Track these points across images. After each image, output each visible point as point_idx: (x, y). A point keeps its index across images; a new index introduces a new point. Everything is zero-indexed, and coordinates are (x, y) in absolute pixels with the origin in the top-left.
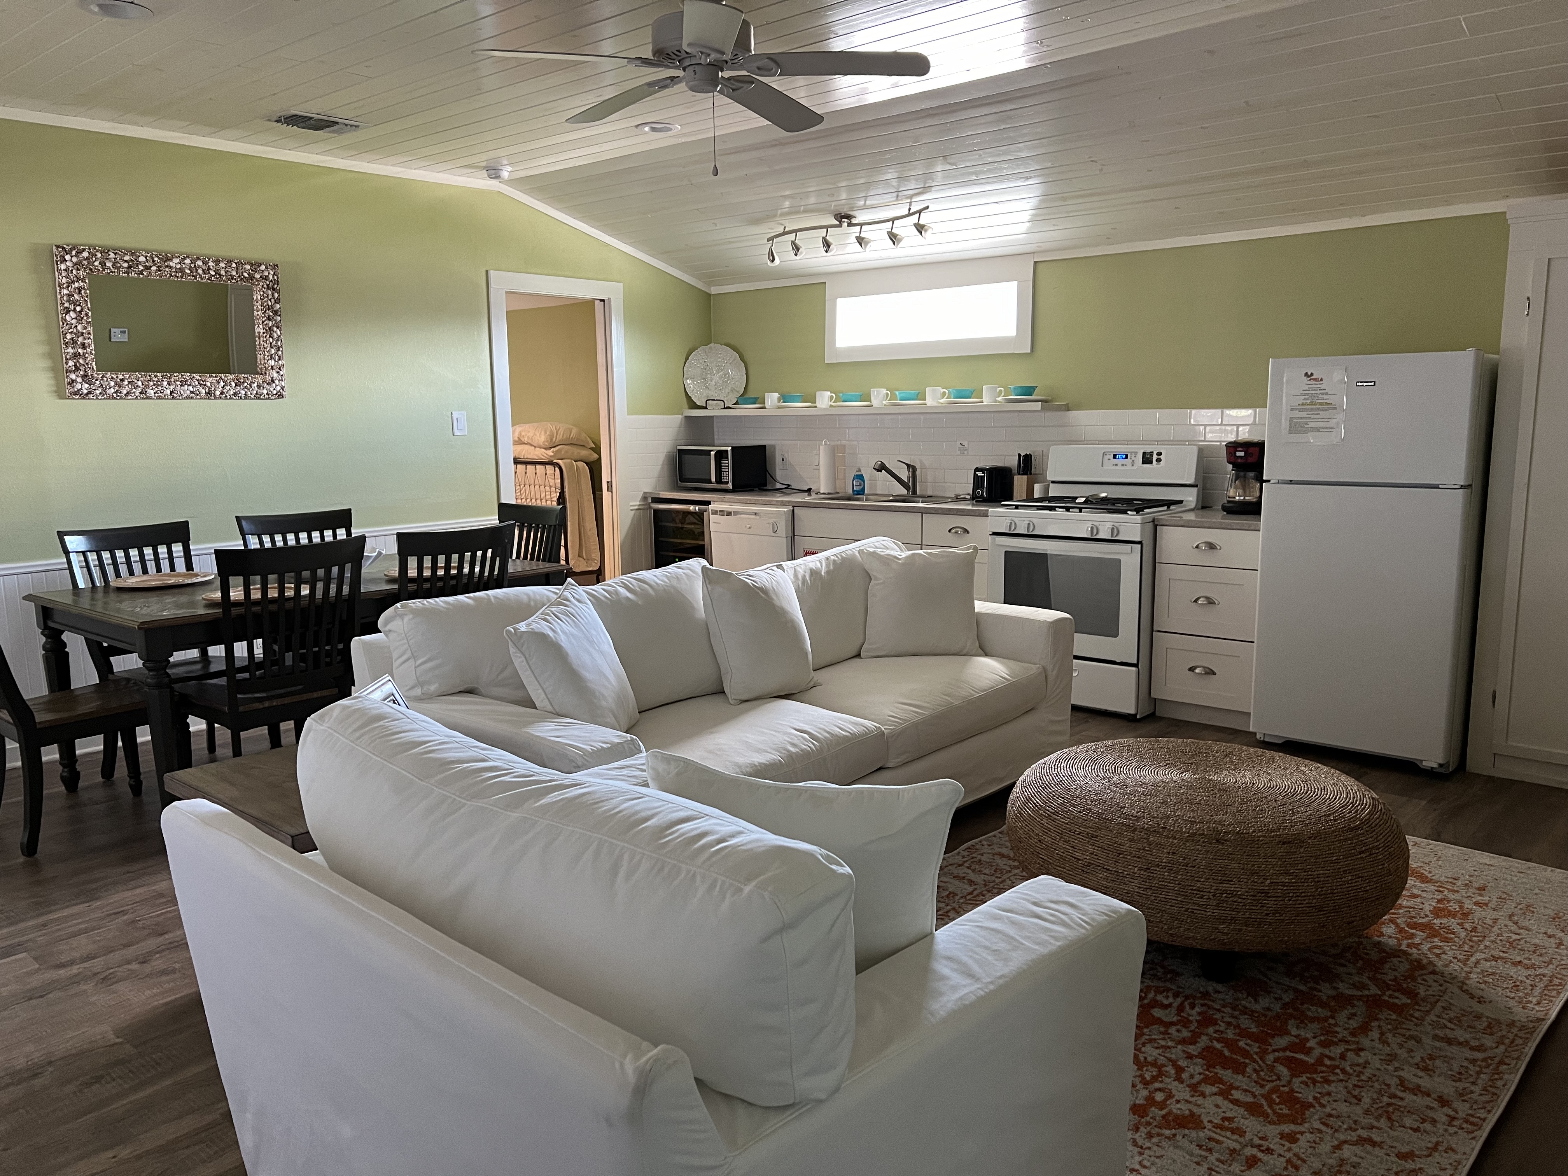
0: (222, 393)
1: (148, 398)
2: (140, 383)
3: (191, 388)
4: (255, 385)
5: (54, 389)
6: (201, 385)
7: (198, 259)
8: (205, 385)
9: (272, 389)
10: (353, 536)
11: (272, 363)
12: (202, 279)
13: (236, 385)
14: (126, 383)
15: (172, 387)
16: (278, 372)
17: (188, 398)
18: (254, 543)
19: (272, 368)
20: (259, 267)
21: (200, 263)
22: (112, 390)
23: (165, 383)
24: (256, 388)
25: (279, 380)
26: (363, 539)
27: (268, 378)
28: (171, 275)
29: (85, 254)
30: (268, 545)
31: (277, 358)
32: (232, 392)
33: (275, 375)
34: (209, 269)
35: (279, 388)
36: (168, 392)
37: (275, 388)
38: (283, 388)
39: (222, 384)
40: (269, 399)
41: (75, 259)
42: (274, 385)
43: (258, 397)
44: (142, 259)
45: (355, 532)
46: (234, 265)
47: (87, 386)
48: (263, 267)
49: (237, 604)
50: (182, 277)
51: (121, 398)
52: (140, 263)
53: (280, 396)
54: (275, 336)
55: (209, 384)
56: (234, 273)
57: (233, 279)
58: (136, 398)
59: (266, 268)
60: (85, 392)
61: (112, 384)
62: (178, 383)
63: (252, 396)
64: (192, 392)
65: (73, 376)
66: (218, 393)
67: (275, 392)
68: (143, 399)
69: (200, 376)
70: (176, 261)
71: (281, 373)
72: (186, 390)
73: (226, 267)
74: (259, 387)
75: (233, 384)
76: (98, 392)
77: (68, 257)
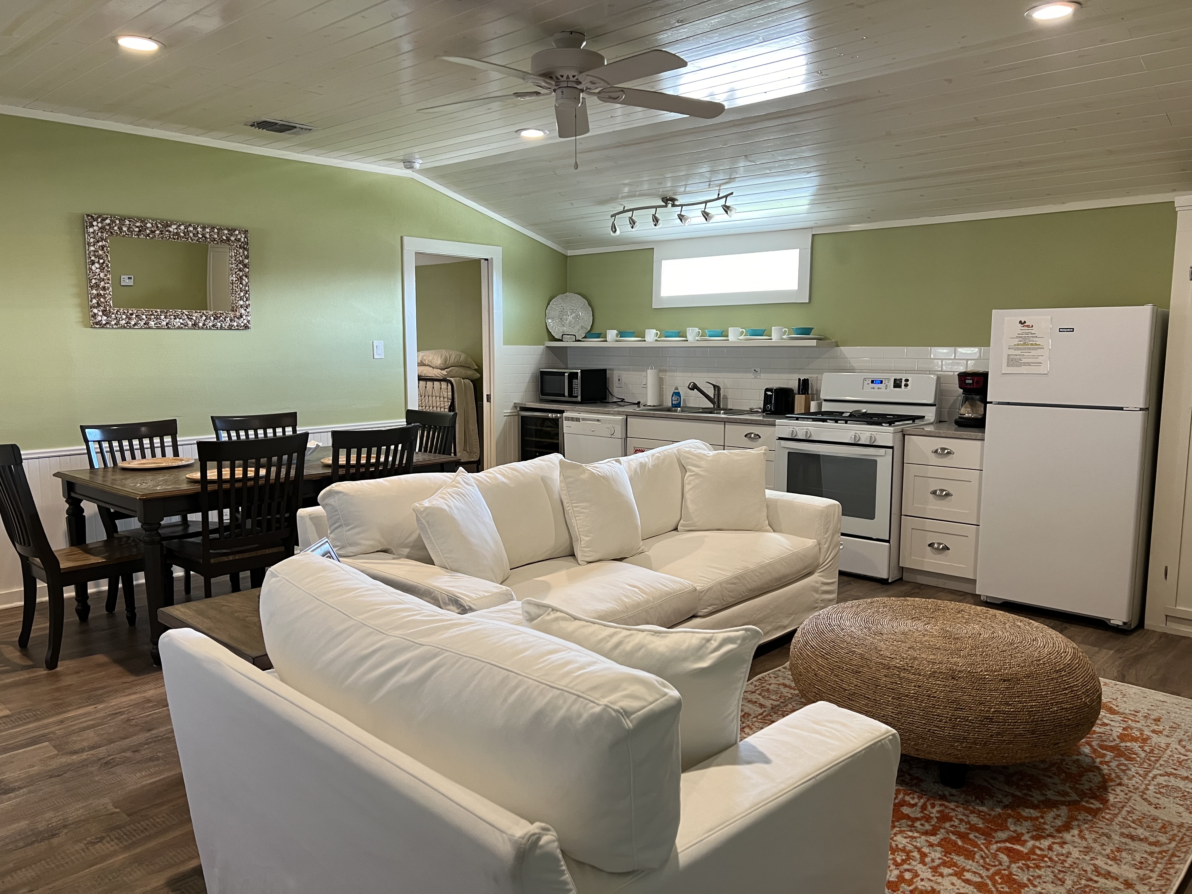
0: (204, 325)
1: (150, 328)
2: (144, 317)
3: (181, 321)
4: (228, 319)
5: (81, 320)
6: (188, 318)
7: (190, 225)
8: (192, 319)
9: (240, 322)
10: (298, 433)
11: (241, 303)
12: (192, 240)
13: (214, 319)
14: (134, 316)
15: (168, 320)
16: (245, 310)
17: (179, 328)
18: (224, 436)
19: (241, 307)
20: (234, 232)
21: (191, 229)
22: (124, 322)
23: (163, 317)
24: (229, 321)
25: (246, 316)
26: (306, 436)
27: (238, 314)
28: (170, 237)
29: (108, 221)
30: (234, 438)
31: (245, 299)
32: (211, 324)
33: (243, 311)
34: (198, 233)
35: (245, 321)
36: (164, 323)
37: (243, 322)
38: (248, 322)
39: (204, 318)
40: (238, 329)
41: (100, 225)
42: (242, 319)
43: (230, 328)
44: (149, 225)
45: (300, 430)
46: (216, 230)
47: (105, 318)
48: (237, 232)
49: (212, 482)
50: (178, 239)
51: (130, 328)
52: (148, 228)
53: (246, 327)
54: (244, 283)
55: (194, 318)
56: (216, 236)
57: (215, 240)
58: (141, 328)
59: (240, 233)
60: (104, 322)
61: (124, 317)
62: (172, 317)
63: (226, 327)
64: (181, 324)
65: (95, 311)
66: (201, 325)
67: (243, 324)
68: (146, 328)
69: (188, 312)
70: (174, 227)
71: (248, 310)
72: (178, 322)
73: (210, 232)
74: (231, 320)
75: (212, 318)
76: (113, 323)
77: (95, 223)
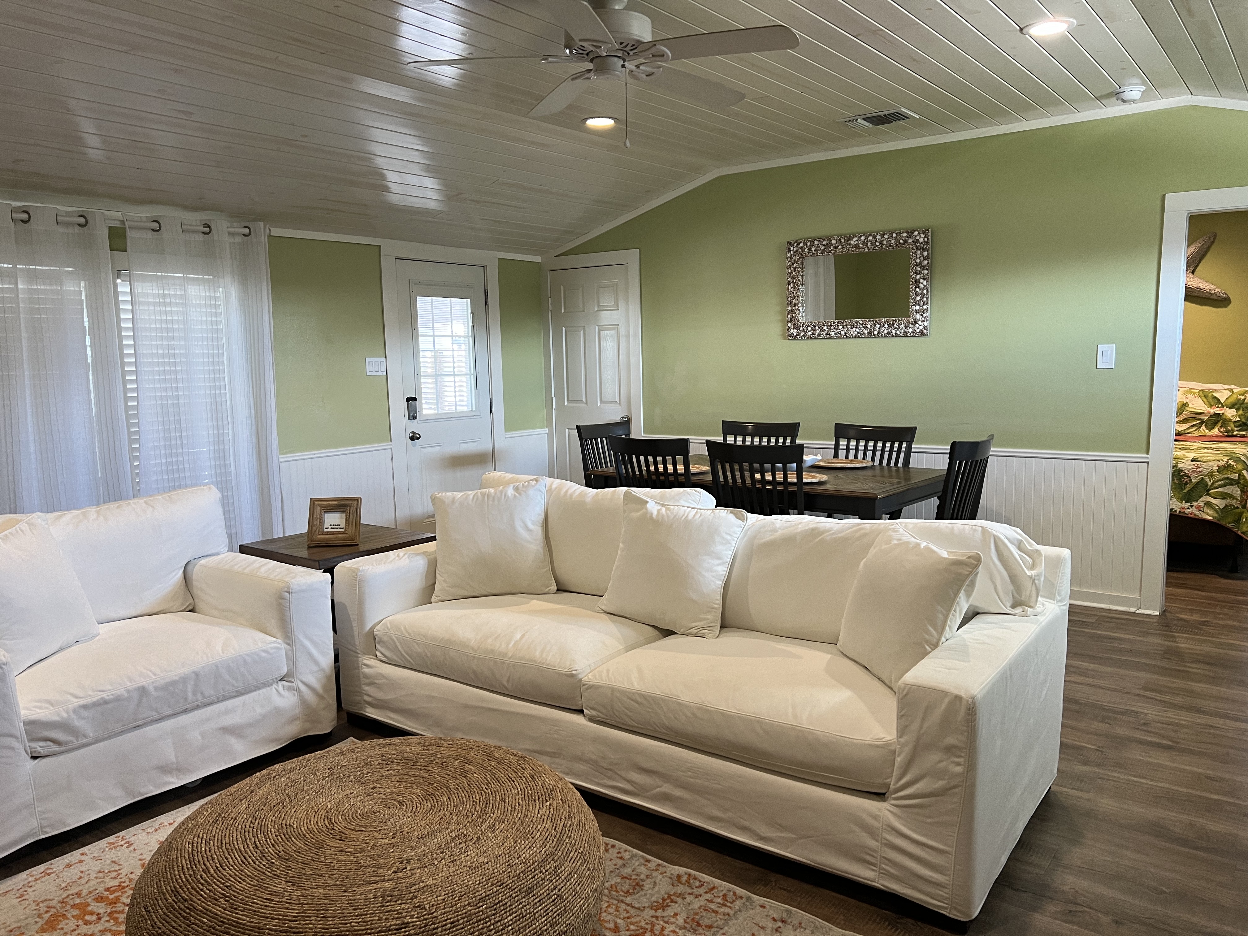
0: (879, 332)
1: (832, 338)
2: (825, 328)
3: (857, 330)
4: (903, 325)
5: (781, 333)
6: (864, 327)
7: (870, 235)
8: (867, 327)
9: (916, 329)
11: (917, 308)
12: (869, 250)
13: (889, 327)
14: (817, 328)
15: (845, 330)
16: (922, 315)
17: (856, 337)
19: (916, 311)
20: (913, 233)
21: (870, 238)
22: (810, 333)
23: (841, 327)
25: (922, 321)
27: (911, 320)
28: (849, 250)
29: (801, 245)
31: (922, 303)
32: (886, 332)
33: (918, 316)
34: (876, 241)
36: (843, 333)
37: (919, 327)
38: (925, 327)
39: (878, 326)
40: (914, 336)
41: (795, 249)
42: (917, 325)
43: (906, 335)
44: (833, 242)
46: (894, 235)
47: (795, 331)
48: (916, 233)
50: (856, 250)
51: (816, 338)
53: (922, 334)
54: (921, 285)
56: (893, 241)
57: (890, 246)
58: (824, 338)
59: (919, 233)
60: (795, 334)
61: (809, 329)
62: (849, 326)
63: (901, 334)
64: (858, 333)
65: (789, 325)
66: (876, 333)
67: (918, 331)
68: (828, 338)
69: (862, 321)
70: (855, 239)
71: (925, 315)
73: (889, 238)
74: (906, 327)
75: (886, 326)
76: (802, 334)
77: (792, 249)
